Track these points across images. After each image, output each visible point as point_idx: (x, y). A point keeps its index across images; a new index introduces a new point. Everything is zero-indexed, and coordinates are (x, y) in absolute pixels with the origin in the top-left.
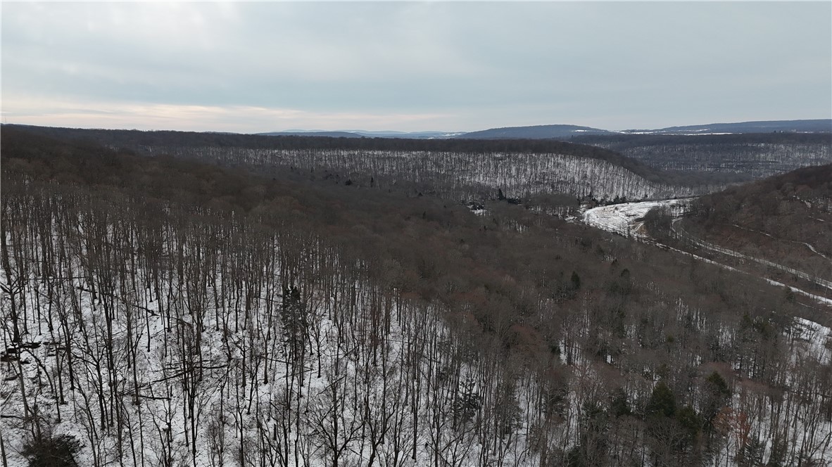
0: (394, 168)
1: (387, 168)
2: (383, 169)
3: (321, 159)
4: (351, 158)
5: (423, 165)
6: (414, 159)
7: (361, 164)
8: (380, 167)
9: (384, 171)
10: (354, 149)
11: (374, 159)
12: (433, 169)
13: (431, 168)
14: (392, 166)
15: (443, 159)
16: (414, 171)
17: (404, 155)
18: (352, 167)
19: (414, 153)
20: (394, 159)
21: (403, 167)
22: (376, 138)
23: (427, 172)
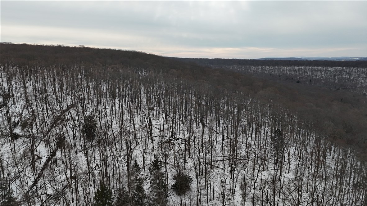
0: (323, 75)
1: (319, 75)
2: (317, 75)
3: (284, 70)
4: (299, 70)
5: (340, 75)
6: (335, 71)
7: (304, 73)
8: (315, 75)
9: (317, 77)
10: (301, 66)
11: (312, 71)
12: (346, 76)
13: (345, 76)
14: (322, 74)
15: (353, 71)
16: (335, 76)
17: (329, 69)
18: (300, 74)
19: (335, 68)
20: (323, 70)
21: (328, 75)
22: (314, 60)
23: (342, 78)
